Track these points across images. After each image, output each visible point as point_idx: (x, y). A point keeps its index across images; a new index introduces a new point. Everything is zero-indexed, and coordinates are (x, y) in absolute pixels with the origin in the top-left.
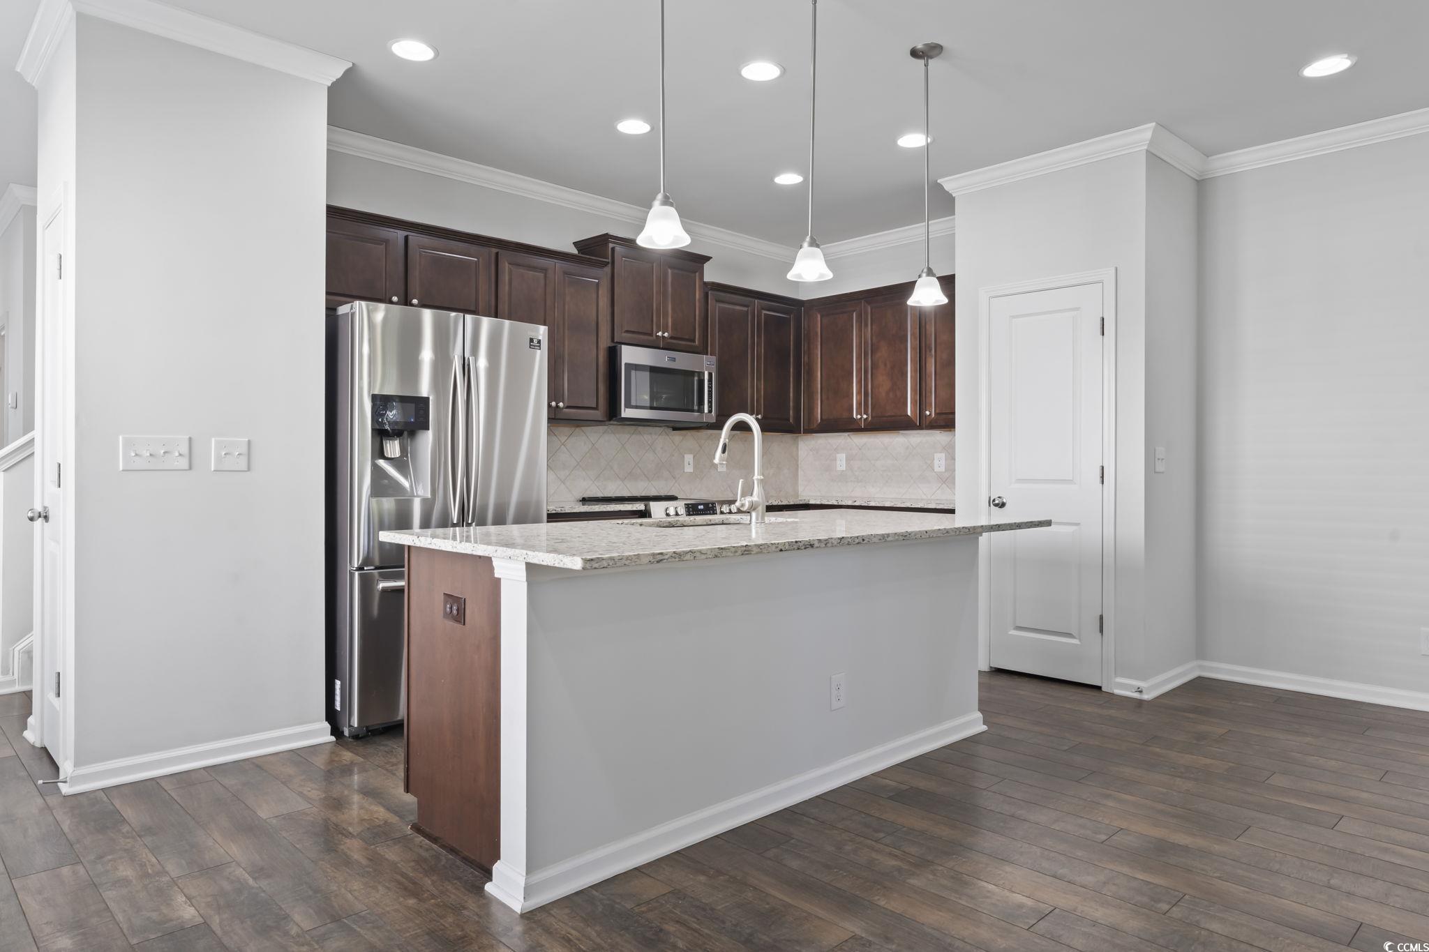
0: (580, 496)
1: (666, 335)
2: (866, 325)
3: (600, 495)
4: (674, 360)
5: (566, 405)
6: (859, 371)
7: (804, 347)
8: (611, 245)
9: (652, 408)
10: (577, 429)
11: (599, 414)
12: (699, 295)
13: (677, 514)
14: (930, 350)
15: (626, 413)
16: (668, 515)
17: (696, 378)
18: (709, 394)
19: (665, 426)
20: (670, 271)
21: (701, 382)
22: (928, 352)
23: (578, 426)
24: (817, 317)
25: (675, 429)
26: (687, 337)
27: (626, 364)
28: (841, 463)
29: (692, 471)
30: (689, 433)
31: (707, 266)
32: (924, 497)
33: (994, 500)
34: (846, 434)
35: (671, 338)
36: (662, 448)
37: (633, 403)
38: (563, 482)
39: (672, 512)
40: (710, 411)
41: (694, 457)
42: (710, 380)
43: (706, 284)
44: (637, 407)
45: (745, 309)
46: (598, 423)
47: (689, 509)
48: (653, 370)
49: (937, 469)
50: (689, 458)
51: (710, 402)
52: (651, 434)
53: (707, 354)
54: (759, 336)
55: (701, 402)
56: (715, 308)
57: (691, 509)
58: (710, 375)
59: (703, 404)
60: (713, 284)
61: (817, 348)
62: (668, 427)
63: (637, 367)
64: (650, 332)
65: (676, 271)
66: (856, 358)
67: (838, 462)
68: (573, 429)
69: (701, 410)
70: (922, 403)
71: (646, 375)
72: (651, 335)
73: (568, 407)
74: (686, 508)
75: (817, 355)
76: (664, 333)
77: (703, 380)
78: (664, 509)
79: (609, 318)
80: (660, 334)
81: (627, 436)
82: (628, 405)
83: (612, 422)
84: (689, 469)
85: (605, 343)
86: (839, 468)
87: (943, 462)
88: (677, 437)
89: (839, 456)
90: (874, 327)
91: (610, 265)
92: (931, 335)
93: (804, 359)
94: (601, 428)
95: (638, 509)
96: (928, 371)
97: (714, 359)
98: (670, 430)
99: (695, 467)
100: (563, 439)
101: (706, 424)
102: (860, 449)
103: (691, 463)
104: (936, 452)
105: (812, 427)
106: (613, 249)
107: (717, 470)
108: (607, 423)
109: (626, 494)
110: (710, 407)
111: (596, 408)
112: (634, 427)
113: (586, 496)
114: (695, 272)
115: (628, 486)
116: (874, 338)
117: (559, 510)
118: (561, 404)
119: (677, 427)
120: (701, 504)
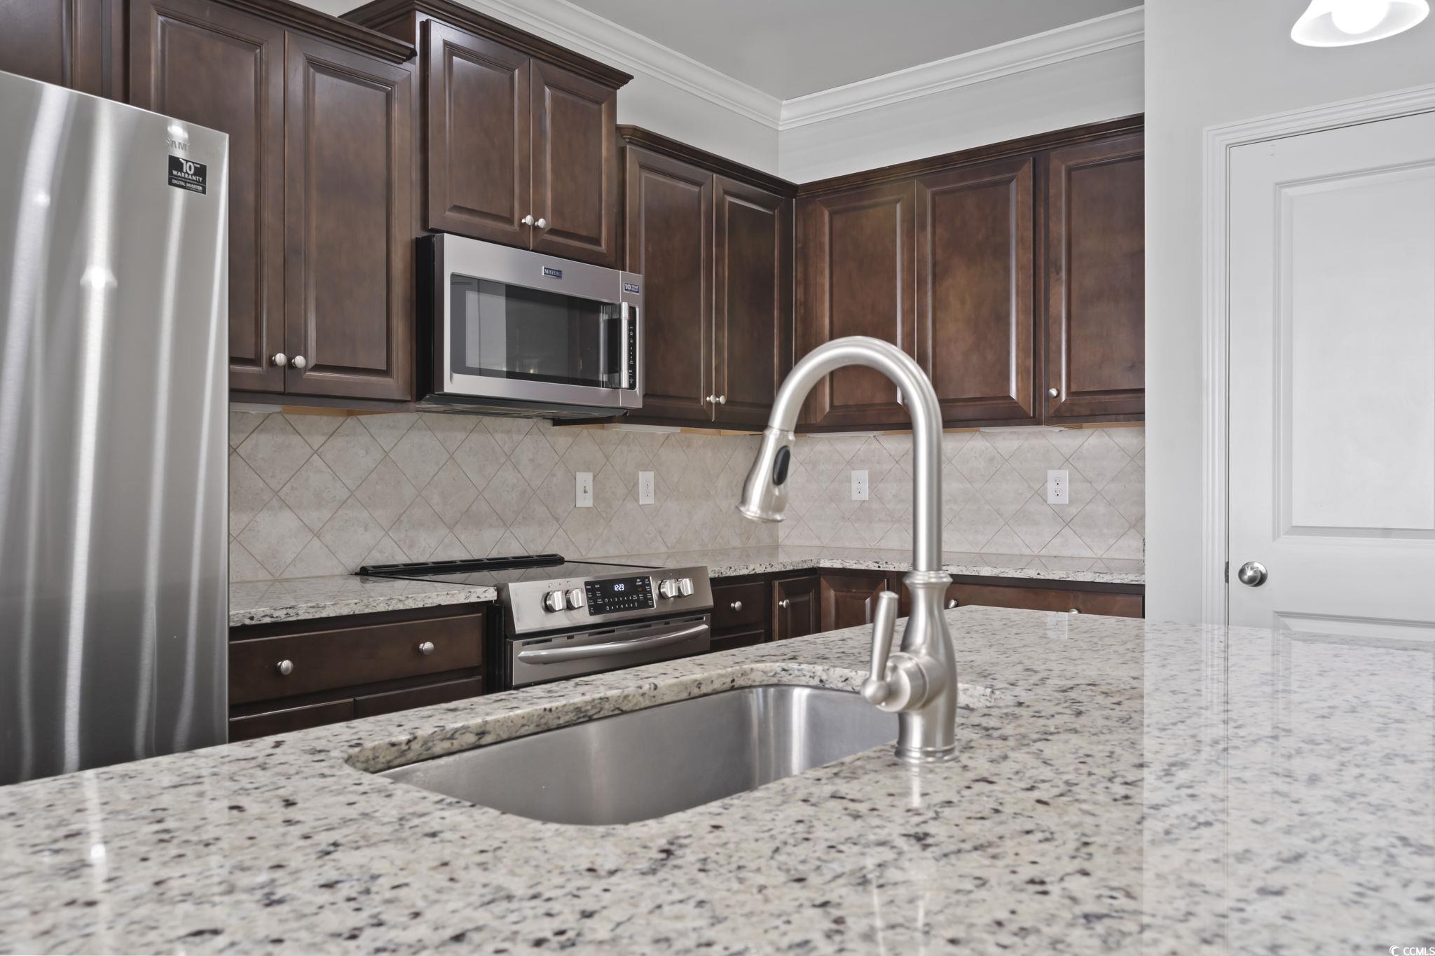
0: (356, 564)
1: (541, 223)
2: (923, 227)
3: (401, 559)
4: (558, 274)
5: (312, 363)
6: (908, 313)
7: (797, 272)
8: (421, 17)
9: (510, 375)
10: (351, 421)
11: (394, 385)
12: (608, 149)
13: (569, 607)
14: (1058, 271)
15: (455, 384)
16: (549, 609)
17: (603, 317)
18: (629, 351)
19: (537, 416)
20: (547, 90)
21: (614, 325)
22: (1053, 276)
23: (350, 413)
24: (822, 214)
25: (557, 422)
26: (585, 234)
27: (453, 276)
28: (860, 486)
29: (591, 505)
30: (584, 431)
31: (622, 93)
32: (1026, 551)
33: (1242, 572)
34: (871, 434)
35: (553, 231)
36: (532, 460)
37: (472, 361)
38: (318, 535)
39: (558, 601)
40: (632, 386)
41: (595, 477)
42: (632, 322)
43: (620, 129)
44: (481, 372)
45: (696, 189)
46: (392, 405)
47: (594, 594)
48: (513, 293)
49: (1052, 499)
50: (584, 479)
51: (632, 367)
52: (509, 432)
53: (623, 269)
54: (720, 245)
55: (614, 367)
56: (640, 184)
57: (598, 594)
58: (632, 311)
59: (619, 370)
60: (635, 129)
61: (822, 272)
62: (544, 417)
63: (482, 285)
64: (507, 215)
65: (561, 94)
66: (903, 289)
67: (854, 485)
68: (341, 419)
69: (614, 384)
70: (1038, 373)
71: (499, 303)
72: (510, 221)
73: (317, 368)
74: (588, 590)
75: (823, 286)
76: (536, 219)
77: (619, 321)
78: (540, 597)
79: (416, 175)
80: (528, 220)
81: (460, 436)
82: (460, 367)
83: (424, 405)
84: (585, 501)
85: (406, 230)
86: (856, 497)
87: (1065, 486)
88: (562, 436)
89: (856, 474)
90: (939, 230)
91: (418, 58)
92: (1059, 242)
93: (798, 294)
94: (403, 419)
95: (483, 599)
96: (1052, 310)
97: (638, 279)
98: (548, 424)
99: (596, 497)
100: (317, 440)
101: (621, 413)
102: (897, 462)
103: (590, 489)
104: (1053, 468)
105: (813, 422)
106: (425, 27)
107: (637, 500)
108: (413, 406)
109: (458, 555)
110: (632, 376)
111: (387, 372)
112: (474, 418)
113: (370, 562)
114: (599, 103)
115: (462, 537)
116: (939, 251)
117: (281, 615)
118: (299, 360)
119: (564, 418)
120: (618, 581)
